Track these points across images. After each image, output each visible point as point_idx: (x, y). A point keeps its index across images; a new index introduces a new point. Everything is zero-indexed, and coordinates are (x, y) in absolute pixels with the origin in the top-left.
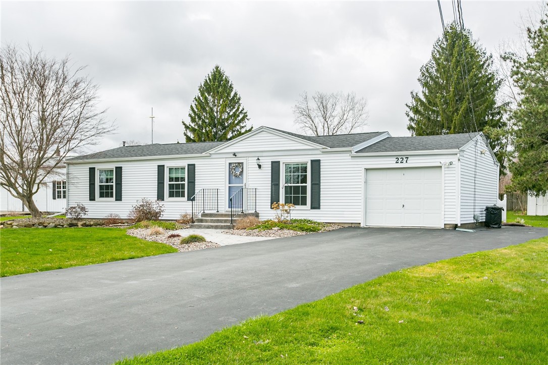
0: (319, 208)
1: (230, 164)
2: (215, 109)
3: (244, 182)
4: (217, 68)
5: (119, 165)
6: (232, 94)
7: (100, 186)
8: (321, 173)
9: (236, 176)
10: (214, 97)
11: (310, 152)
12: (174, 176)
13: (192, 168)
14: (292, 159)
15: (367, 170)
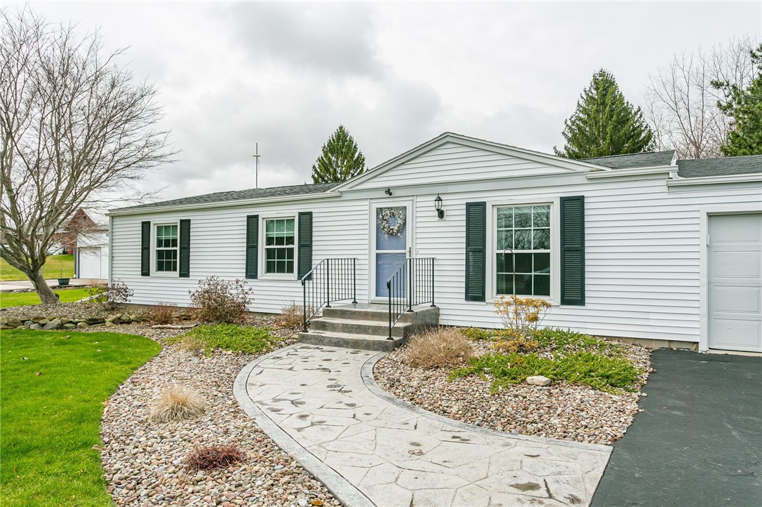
0: (581, 302)
1: (380, 210)
2: (338, 170)
3: (409, 245)
4: (341, 128)
5: (185, 216)
6: (356, 155)
7: (159, 252)
8: (586, 225)
9: (391, 234)
10: (338, 158)
11: (558, 181)
12: (275, 234)
13: (306, 220)
14: (513, 198)
15: (711, 216)
